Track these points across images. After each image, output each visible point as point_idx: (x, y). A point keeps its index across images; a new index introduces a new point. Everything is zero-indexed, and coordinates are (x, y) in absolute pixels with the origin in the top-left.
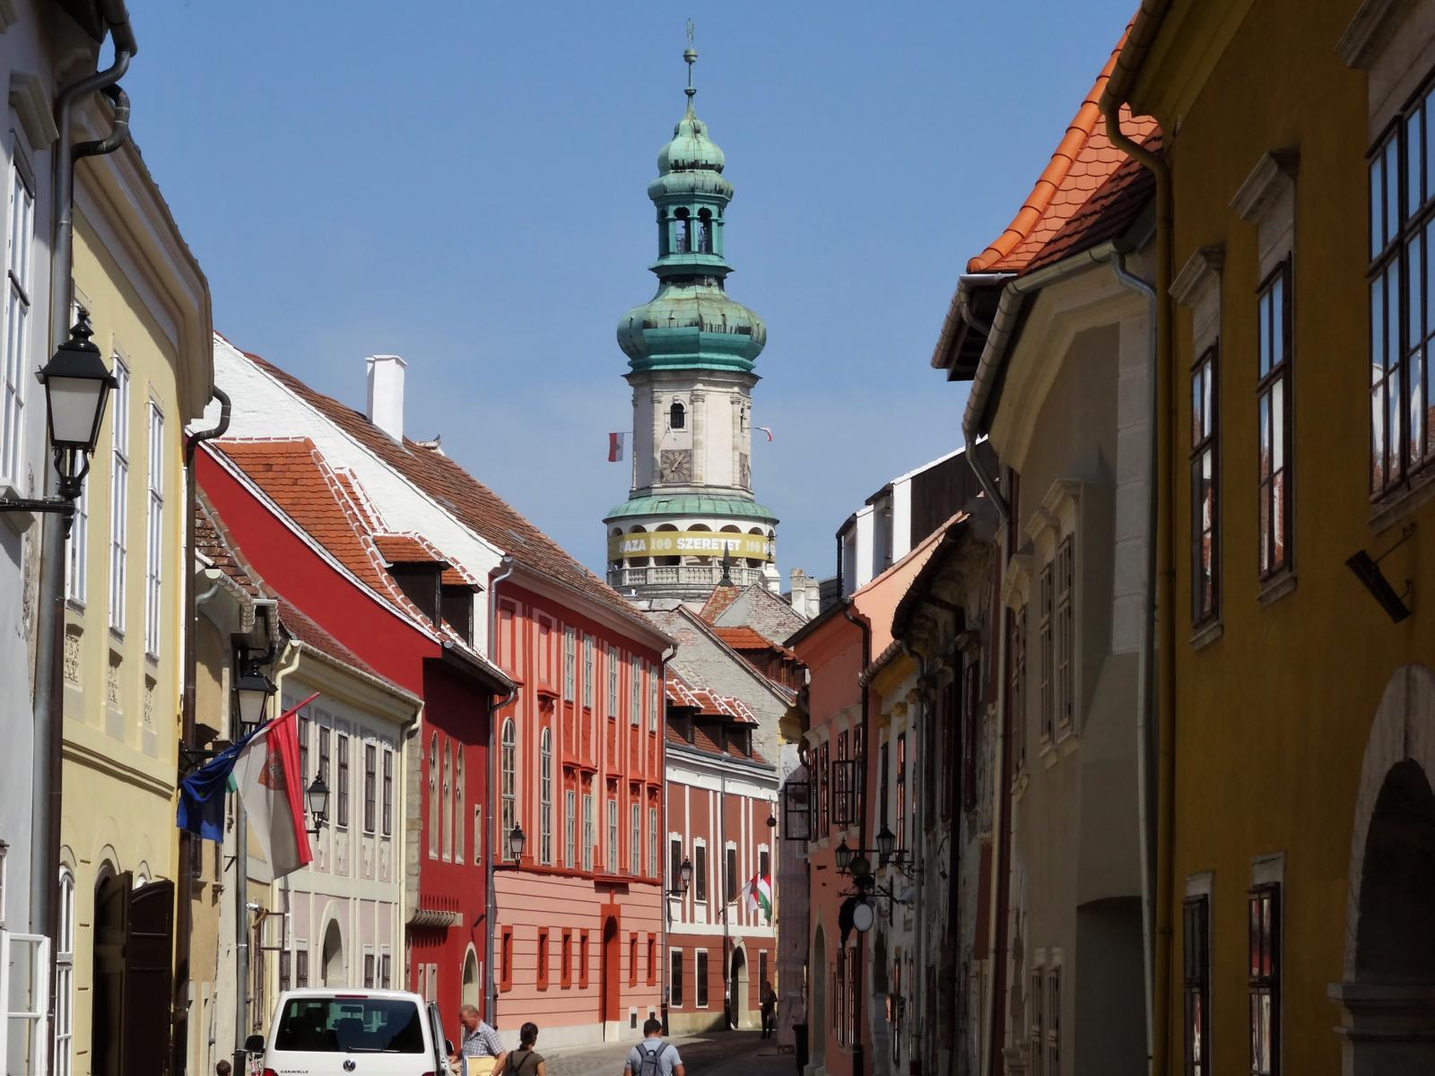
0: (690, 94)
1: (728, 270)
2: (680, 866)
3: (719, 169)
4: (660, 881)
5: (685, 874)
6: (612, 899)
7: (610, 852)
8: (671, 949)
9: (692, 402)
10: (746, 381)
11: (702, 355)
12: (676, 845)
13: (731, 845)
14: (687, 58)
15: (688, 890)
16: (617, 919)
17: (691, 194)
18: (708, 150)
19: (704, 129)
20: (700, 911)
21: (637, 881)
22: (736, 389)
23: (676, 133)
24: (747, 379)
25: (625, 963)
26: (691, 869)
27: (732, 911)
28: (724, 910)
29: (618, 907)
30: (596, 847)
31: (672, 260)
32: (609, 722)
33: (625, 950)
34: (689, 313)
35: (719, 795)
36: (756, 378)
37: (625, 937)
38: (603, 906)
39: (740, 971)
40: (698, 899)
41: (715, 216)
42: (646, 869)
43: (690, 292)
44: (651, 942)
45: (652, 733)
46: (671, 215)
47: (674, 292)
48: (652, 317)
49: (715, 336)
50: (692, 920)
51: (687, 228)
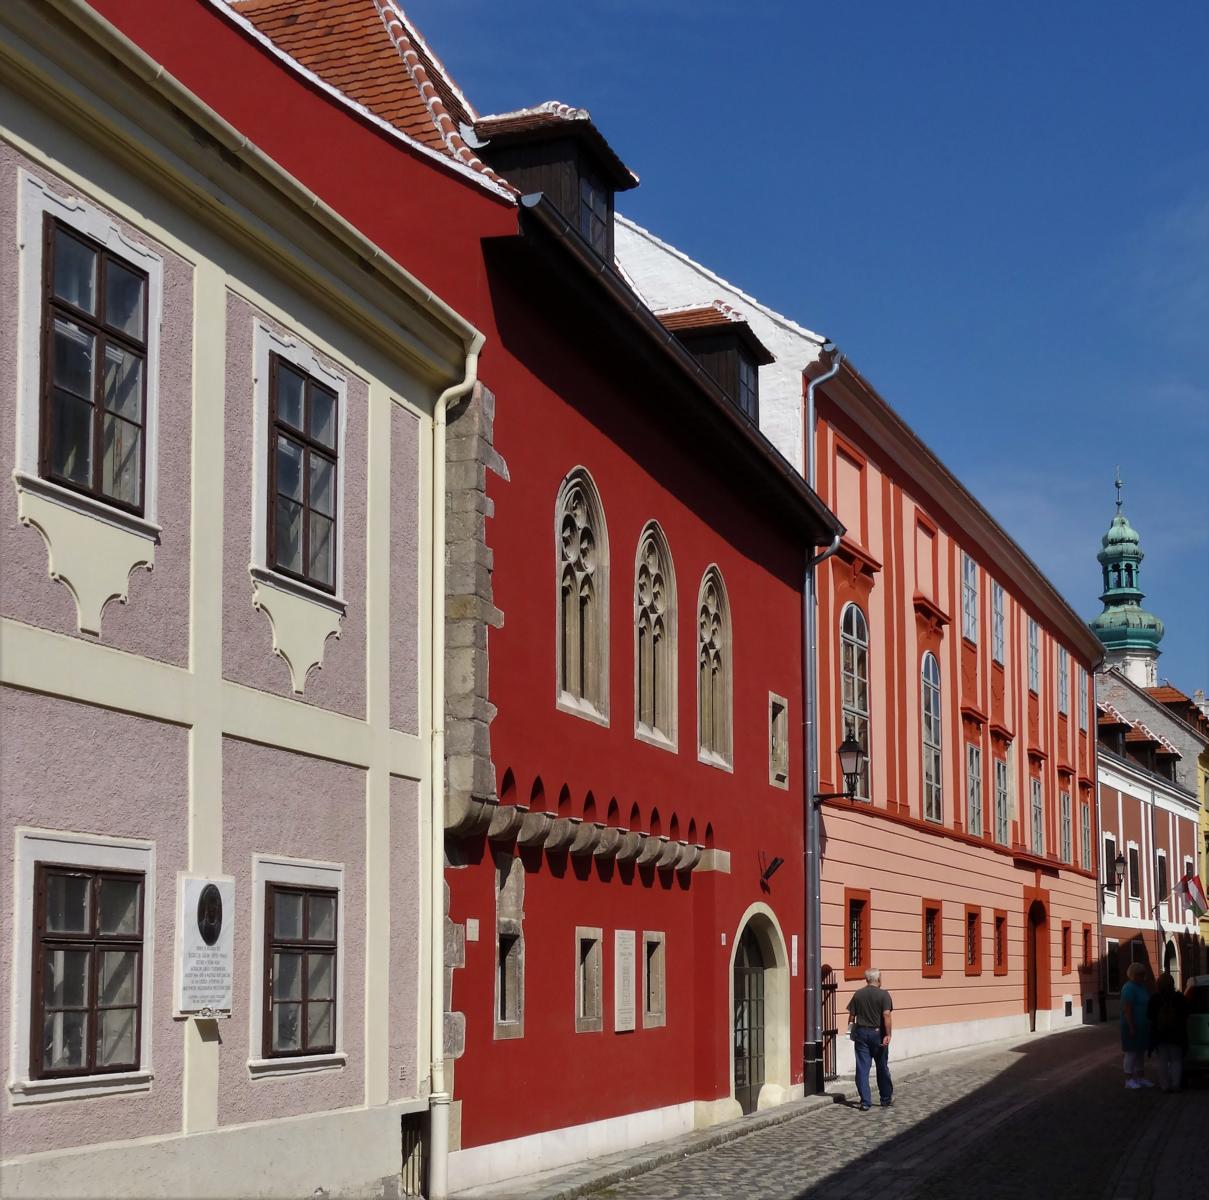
0: (1119, 504)
1: (1142, 596)
2: (1114, 861)
3: (1136, 543)
4: (1095, 875)
5: (1119, 869)
6: (1038, 881)
7: (1034, 833)
8: (1108, 940)
9: (1124, 666)
10: (1153, 654)
11: (1129, 641)
12: (1110, 844)
13: (1161, 852)
14: (1117, 485)
15: (1123, 884)
16: (1044, 903)
17: (1120, 556)
18: (1129, 532)
19: (1127, 522)
20: (1135, 907)
21: (1069, 870)
22: (1148, 658)
23: (1112, 525)
24: (1154, 653)
25: (1056, 950)
26: (1126, 864)
27: (1164, 909)
28: (1157, 907)
29: (1046, 893)
30: (1015, 824)
31: (1111, 592)
32: (1030, 696)
33: (1056, 937)
34: (1122, 618)
35: (1149, 806)
36: (1160, 653)
37: (1055, 925)
38: (1027, 889)
39: (1171, 962)
40: (1132, 895)
41: (1134, 567)
42: (1079, 859)
43: (1121, 608)
44: (1087, 932)
45: (1082, 732)
46: (1110, 568)
47: (1113, 609)
48: (1101, 622)
49: (1135, 630)
50: (1128, 915)
51: (1119, 576)
